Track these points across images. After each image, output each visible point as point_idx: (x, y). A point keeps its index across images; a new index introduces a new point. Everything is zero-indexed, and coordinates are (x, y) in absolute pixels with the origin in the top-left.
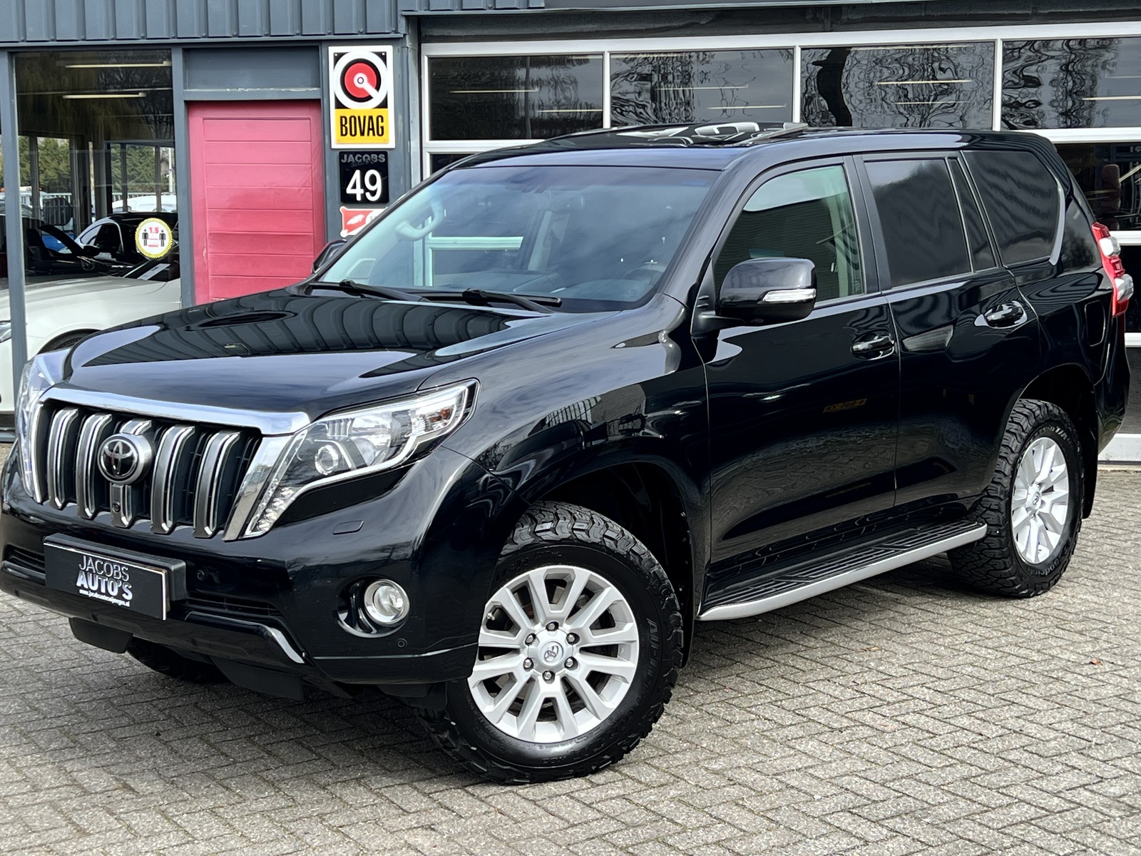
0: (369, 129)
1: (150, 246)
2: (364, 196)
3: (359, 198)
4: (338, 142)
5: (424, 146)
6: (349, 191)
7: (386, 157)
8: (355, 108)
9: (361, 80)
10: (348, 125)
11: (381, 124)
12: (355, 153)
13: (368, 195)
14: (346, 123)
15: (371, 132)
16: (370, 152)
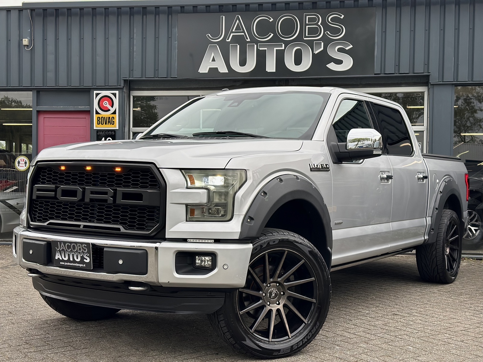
0: (108, 122)
1: (20, 166)
4: (97, 127)
5: (130, 129)
7: (115, 133)
8: (104, 114)
9: (106, 104)
10: (100, 121)
11: (113, 120)
12: (102, 131)
14: (100, 119)
15: (109, 123)
16: (108, 131)
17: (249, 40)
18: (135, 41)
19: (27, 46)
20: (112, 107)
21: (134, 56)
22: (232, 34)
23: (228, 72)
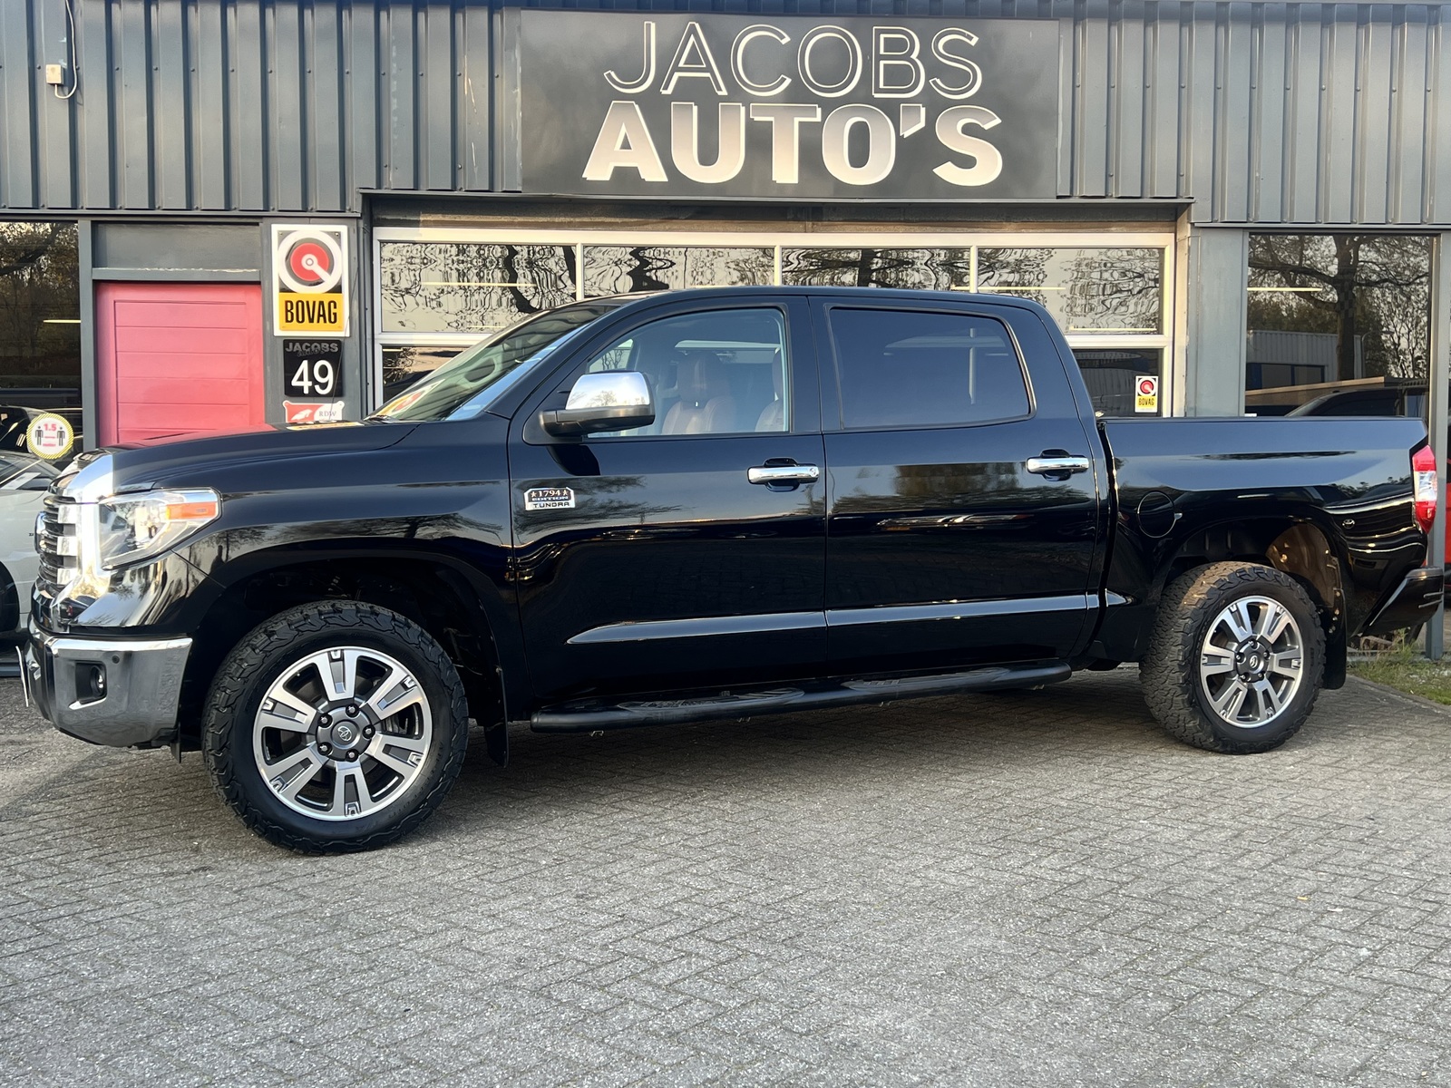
0: (319, 315)
1: (45, 445)
2: (312, 389)
3: (306, 391)
4: (283, 328)
5: (375, 337)
6: (295, 383)
7: (340, 347)
8: (304, 292)
9: (310, 262)
10: (294, 311)
11: (333, 310)
12: (301, 341)
13: (317, 387)
14: (292, 308)
15: (322, 318)
16: (320, 341)
17: (724, 92)
18: (394, 84)
19: (58, 85)
20: (330, 270)
21: (394, 126)
22: (677, 75)
23: (666, 180)
